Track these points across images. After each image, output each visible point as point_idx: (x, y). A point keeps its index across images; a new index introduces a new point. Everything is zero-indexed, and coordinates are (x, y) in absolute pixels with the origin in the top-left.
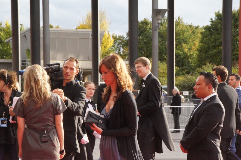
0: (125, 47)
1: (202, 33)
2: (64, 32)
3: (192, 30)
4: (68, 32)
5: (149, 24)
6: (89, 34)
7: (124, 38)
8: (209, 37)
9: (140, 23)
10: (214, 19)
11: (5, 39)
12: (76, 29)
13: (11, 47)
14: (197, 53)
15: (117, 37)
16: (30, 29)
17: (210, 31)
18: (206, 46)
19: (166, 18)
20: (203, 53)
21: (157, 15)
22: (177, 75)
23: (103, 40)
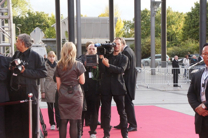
0: (131, 29)
1: (185, 17)
2: (90, 19)
3: (178, 15)
4: (93, 19)
5: (148, 12)
6: (107, 20)
7: (131, 22)
8: (190, 20)
9: (142, 12)
10: (194, 7)
11: (51, 25)
12: (99, 17)
13: (55, 30)
14: (182, 31)
15: (126, 22)
16: (67, 17)
17: (191, 16)
18: (188, 26)
19: (160, 8)
21: (154, 6)
22: (168, 47)
23: (117, 23)
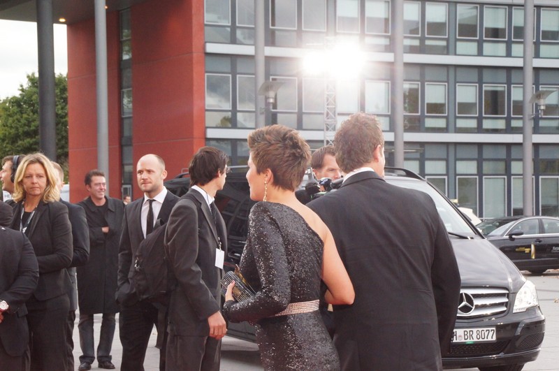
20: (7, 143)
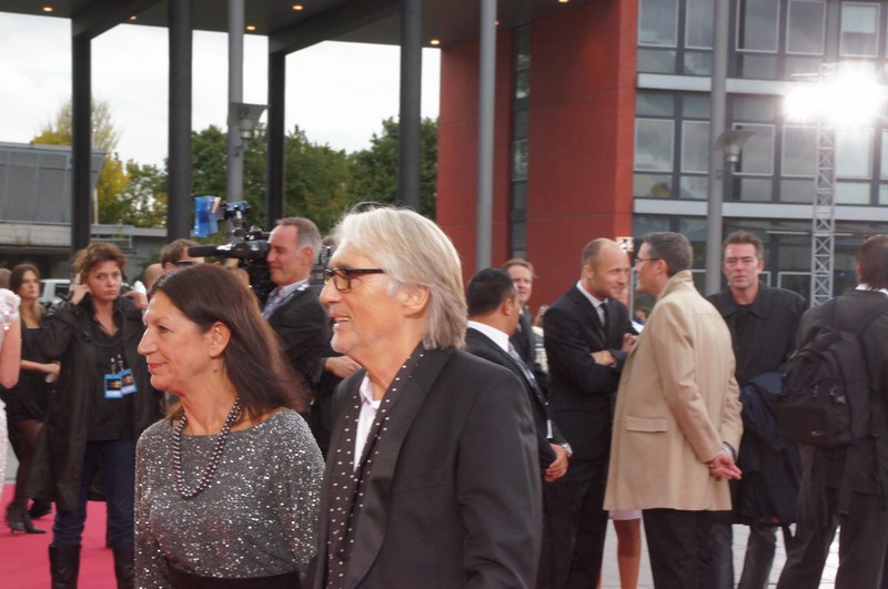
0: (159, 195)
1: (352, 169)
5: (220, 139)
6: (65, 157)
7: (156, 171)
8: (369, 179)
9: (199, 137)
10: (380, 136)
12: (32, 143)
15: (141, 169)
17: (371, 164)
19: (264, 127)
21: (240, 119)
